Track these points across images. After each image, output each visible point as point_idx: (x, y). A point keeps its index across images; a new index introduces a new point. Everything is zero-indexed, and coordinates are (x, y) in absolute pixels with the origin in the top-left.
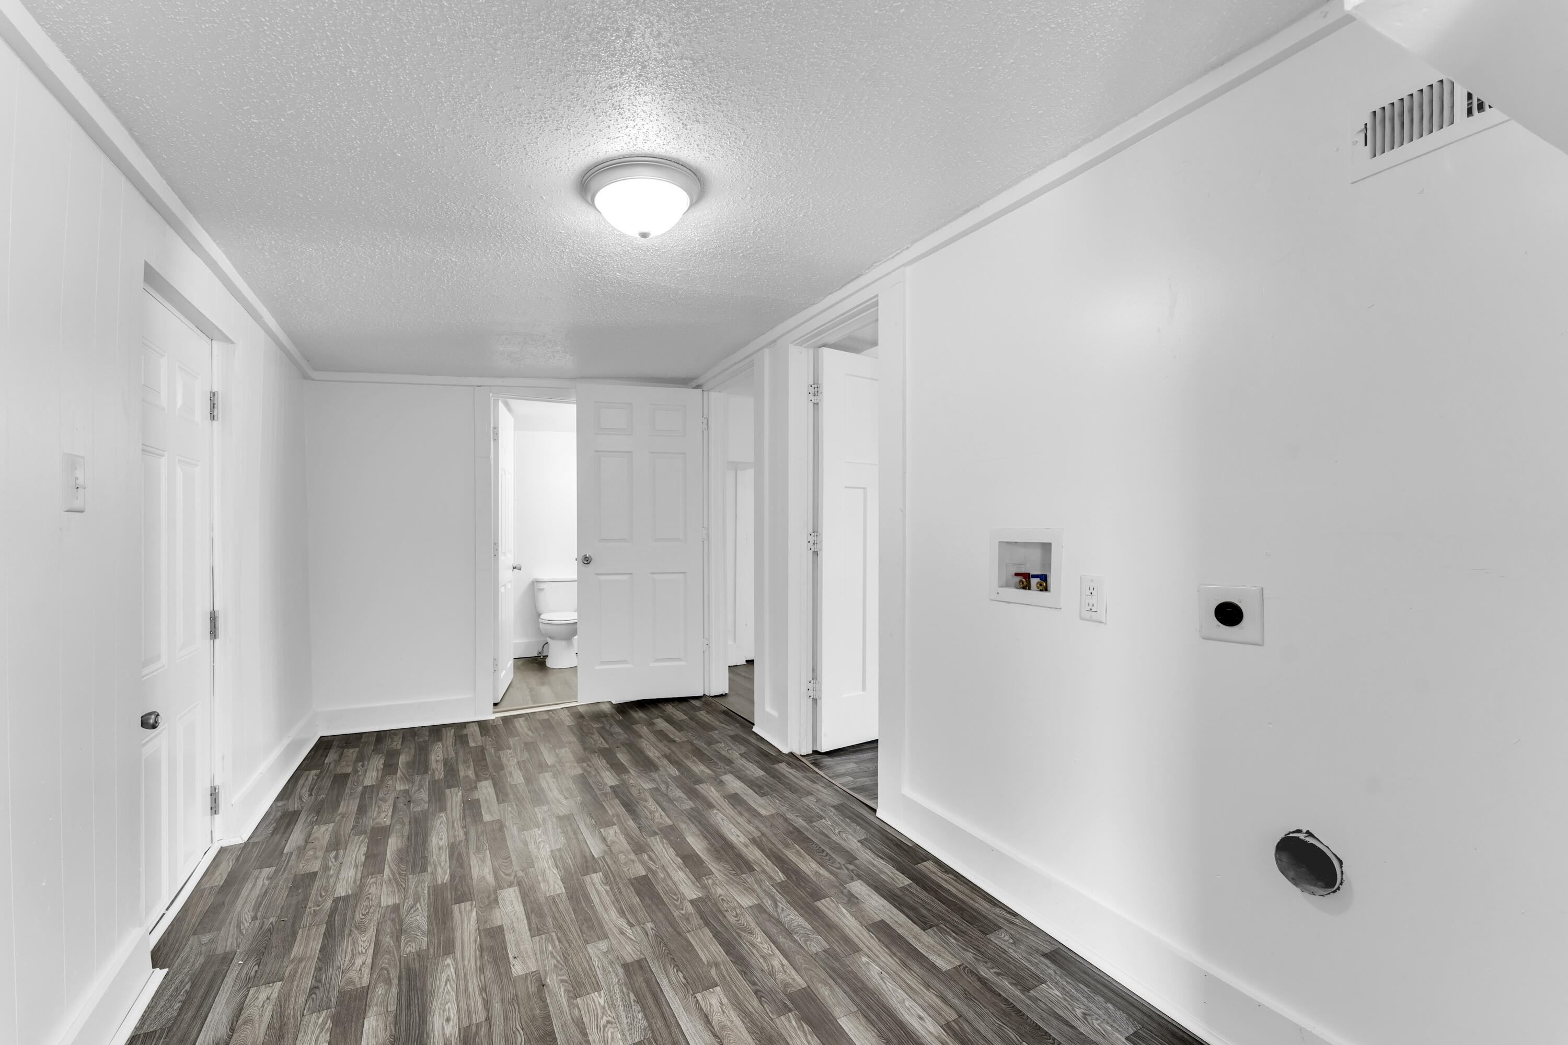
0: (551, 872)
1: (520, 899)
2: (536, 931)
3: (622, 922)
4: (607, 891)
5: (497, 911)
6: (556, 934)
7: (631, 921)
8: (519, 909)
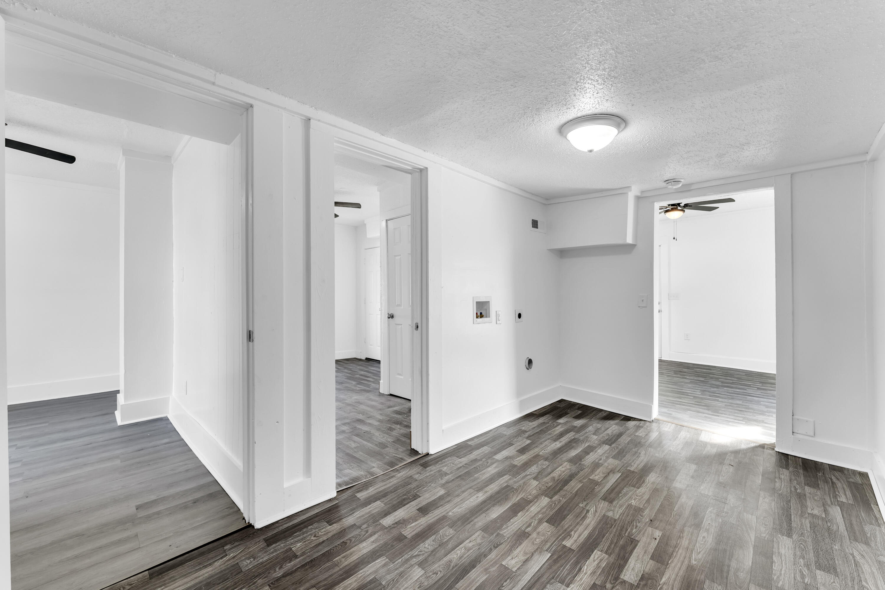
0: (588, 569)
1: (626, 567)
2: (633, 543)
3: (590, 515)
4: (575, 532)
5: (647, 570)
6: (625, 533)
7: (586, 512)
8: (632, 562)
